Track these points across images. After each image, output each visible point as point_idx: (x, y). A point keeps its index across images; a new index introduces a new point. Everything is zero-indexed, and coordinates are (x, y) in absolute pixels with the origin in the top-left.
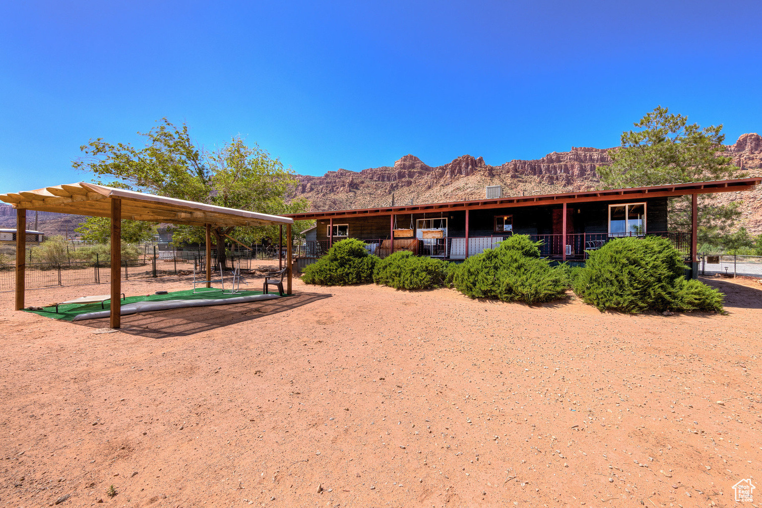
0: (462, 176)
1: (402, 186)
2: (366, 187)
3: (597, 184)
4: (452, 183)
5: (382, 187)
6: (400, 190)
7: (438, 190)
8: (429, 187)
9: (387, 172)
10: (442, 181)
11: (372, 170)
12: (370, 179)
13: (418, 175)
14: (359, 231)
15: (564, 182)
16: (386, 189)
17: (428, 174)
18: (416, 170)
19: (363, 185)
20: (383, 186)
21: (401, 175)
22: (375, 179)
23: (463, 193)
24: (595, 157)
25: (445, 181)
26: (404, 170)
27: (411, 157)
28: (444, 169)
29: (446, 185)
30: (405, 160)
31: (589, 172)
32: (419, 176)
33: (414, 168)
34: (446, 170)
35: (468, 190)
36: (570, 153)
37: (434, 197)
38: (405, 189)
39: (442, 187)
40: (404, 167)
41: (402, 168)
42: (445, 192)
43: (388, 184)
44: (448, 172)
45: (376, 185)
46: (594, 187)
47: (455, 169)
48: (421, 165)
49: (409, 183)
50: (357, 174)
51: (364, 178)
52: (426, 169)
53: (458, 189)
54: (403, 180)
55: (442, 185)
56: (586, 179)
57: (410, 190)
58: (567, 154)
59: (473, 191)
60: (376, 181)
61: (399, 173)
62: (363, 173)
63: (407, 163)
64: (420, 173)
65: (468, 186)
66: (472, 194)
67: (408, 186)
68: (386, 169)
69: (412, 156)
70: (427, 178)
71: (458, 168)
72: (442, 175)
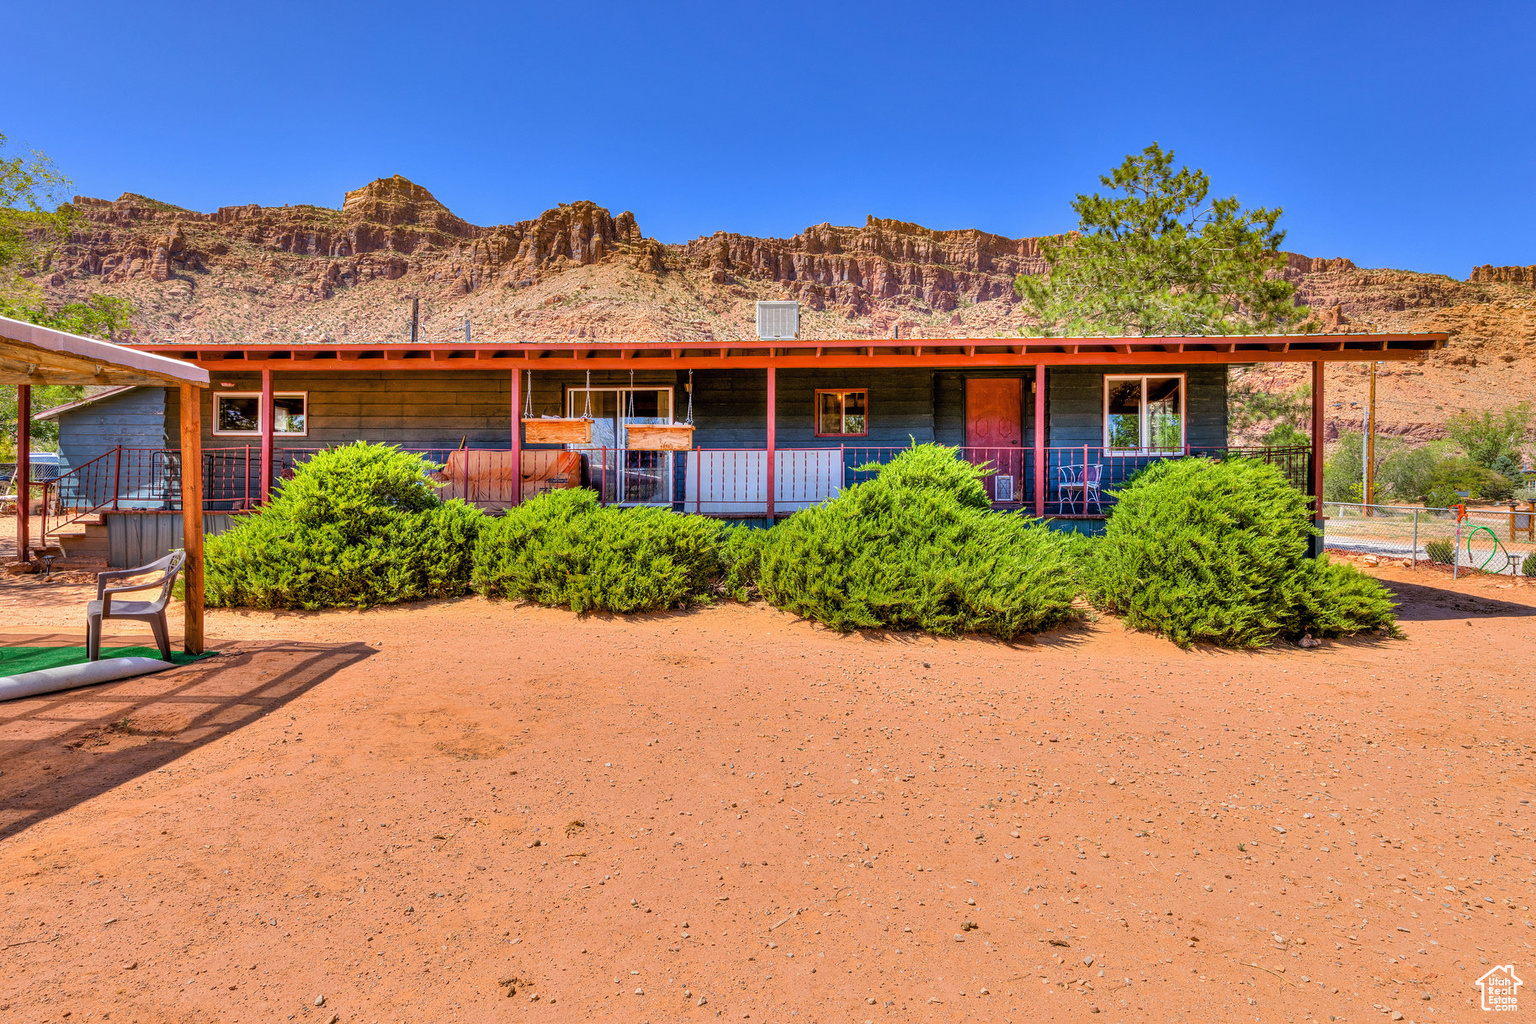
0: (571, 262)
1: (373, 276)
2: (238, 269)
3: (927, 318)
4: (540, 281)
5: (299, 274)
6: (367, 288)
7: (497, 300)
8: (468, 288)
9: (317, 225)
10: (508, 273)
11: (257, 211)
12: (252, 240)
13: (427, 244)
14: (350, 419)
15: (849, 307)
16: (315, 280)
17: (463, 247)
18: (422, 230)
19: (226, 259)
20: (304, 269)
21: (368, 241)
22: (271, 242)
23: (578, 313)
24: (922, 249)
25: (518, 273)
26: (378, 226)
27: (404, 185)
28: (514, 237)
29: (524, 285)
30: (381, 193)
31: (907, 287)
32: (430, 249)
33: (413, 220)
34: (521, 239)
35: (594, 306)
36: (864, 230)
37: (481, 319)
38: (384, 285)
39: (510, 291)
40: (380, 214)
41: (372, 218)
42: (520, 306)
43: (322, 265)
44: (527, 247)
45: (275, 264)
46: (919, 325)
47: (551, 240)
48: (440, 216)
49: (398, 269)
50: (200, 218)
51: (229, 235)
52: (452, 230)
53: (559, 300)
54: (377, 255)
55: (511, 285)
56: (900, 302)
57: (400, 291)
58: (857, 233)
59: (607, 310)
60: (275, 249)
61: (362, 233)
62: (223, 216)
63: (391, 204)
64: (437, 240)
65: (590, 293)
66: (602, 319)
67: (394, 277)
68: (312, 214)
69: (409, 183)
70: (458, 258)
71: (558, 237)
72: (508, 254)
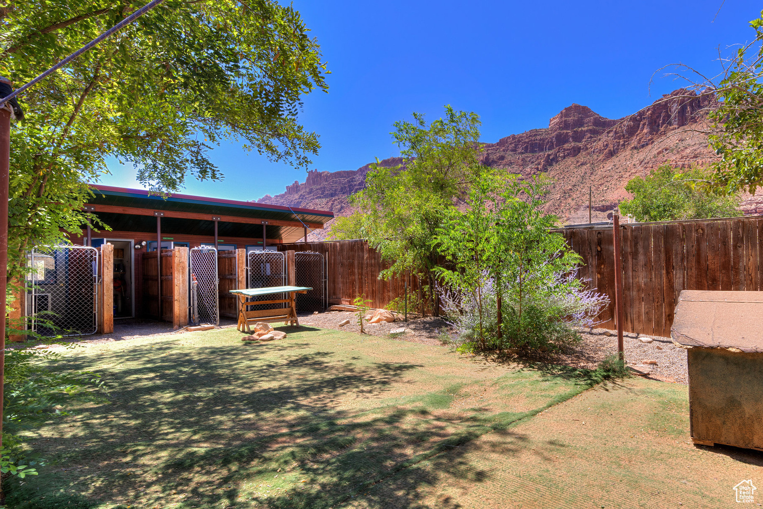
0: (671, 127)
1: (564, 157)
2: (508, 165)
4: (653, 142)
5: (533, 162)
6: (562, 163)
7: (628, 157)
8: (612, 154)
9: (538, 137)
10: (634, 142)
11: (514, 137)
12: (512, 151)
13: (589, 135)
16: (539, 164)
17: (608, 133)
18: (586, 129)
19: (504, 162)
20: (534, 160)
21: (561, 140)
22: (520, 150)
23: (678, 156)
25: (640, 140)
26: (565, 131)
27: (577, 108)
28: (636, 121)
29: (643, 146)
30: (567, 115)
32: (591, 137)
33: (582, 125)
34: (641, 120)
35: (688, 151)
37: (620, 169)
38: (570, 160)
39: (635, 151)
40: (566, 126)
41: (563, 129)
42: (642, 158)
43: (543, 154)
44: (644, 124)
45: (523, 160)
47: (659, 117)
48: (595, 119)
49: (576, 151)
50: (493, 146)
51: (504, 151)
52: (602, 125)
53: (666, 150)
54: (566, 146)
55: (635, 148)
57: (578, 162)
59: (698, 151)
60: (522, 153)
61: (558, 137)
62: (502, 143)
63: (570, 119)
64: (594, 132)
65: (685, 143)
66: (695, 157)
67: (575, 156)
68: (535, 133)
69: (579, 106)
70: (605, 139)
71: (663, 115)
72: (632, 131)
